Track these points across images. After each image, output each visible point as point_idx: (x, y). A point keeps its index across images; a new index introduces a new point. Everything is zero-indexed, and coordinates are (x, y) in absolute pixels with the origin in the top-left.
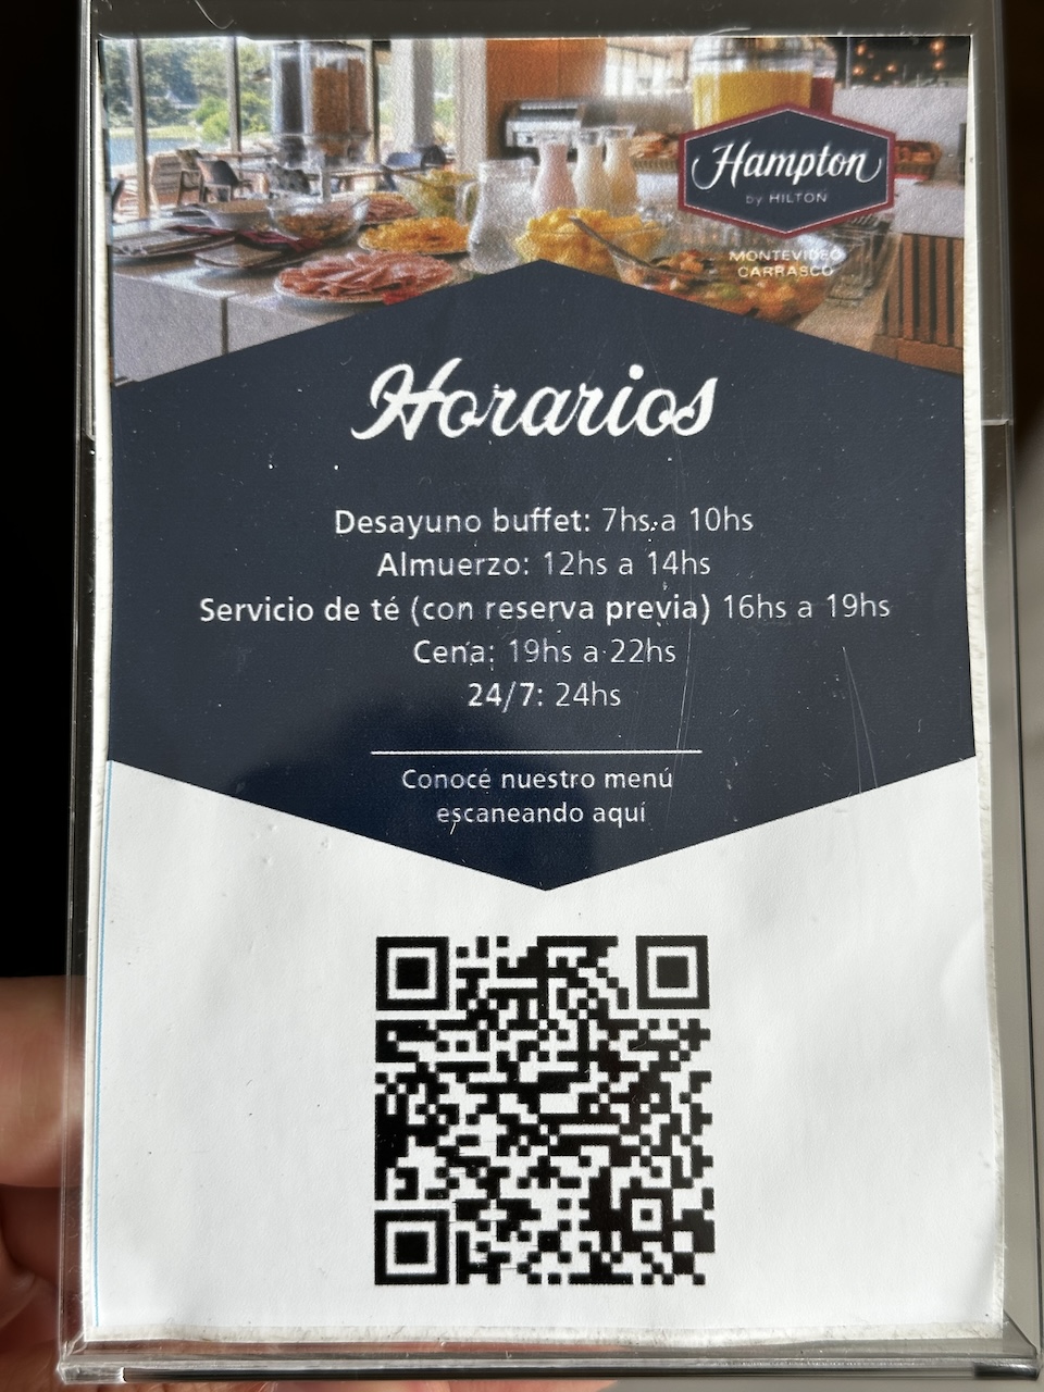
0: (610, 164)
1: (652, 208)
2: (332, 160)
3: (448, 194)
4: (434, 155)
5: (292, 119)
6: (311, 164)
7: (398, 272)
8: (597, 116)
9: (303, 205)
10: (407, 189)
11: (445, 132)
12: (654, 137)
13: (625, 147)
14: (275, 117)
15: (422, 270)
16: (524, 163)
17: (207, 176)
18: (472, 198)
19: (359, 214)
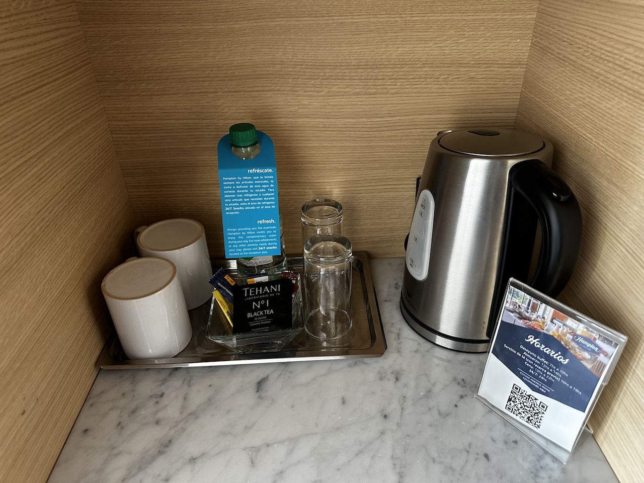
0: (565, 331)
1: (568, 338)
2: (532, 312)
3: (544, 323)
4: (544, 318)
5: (529, 305)
6: (529, 311)
7: (535, 327)
8: (564, 325)
9: (527, 314)
10: (539, 319)
11: (546, 316)
12: (571, 331)
13: (567, 330)
14: (527, 304)
15: (538, 328)
16: (554, 325)
17: (517, 306)
18: (547, 325)
19: (533, 319)
